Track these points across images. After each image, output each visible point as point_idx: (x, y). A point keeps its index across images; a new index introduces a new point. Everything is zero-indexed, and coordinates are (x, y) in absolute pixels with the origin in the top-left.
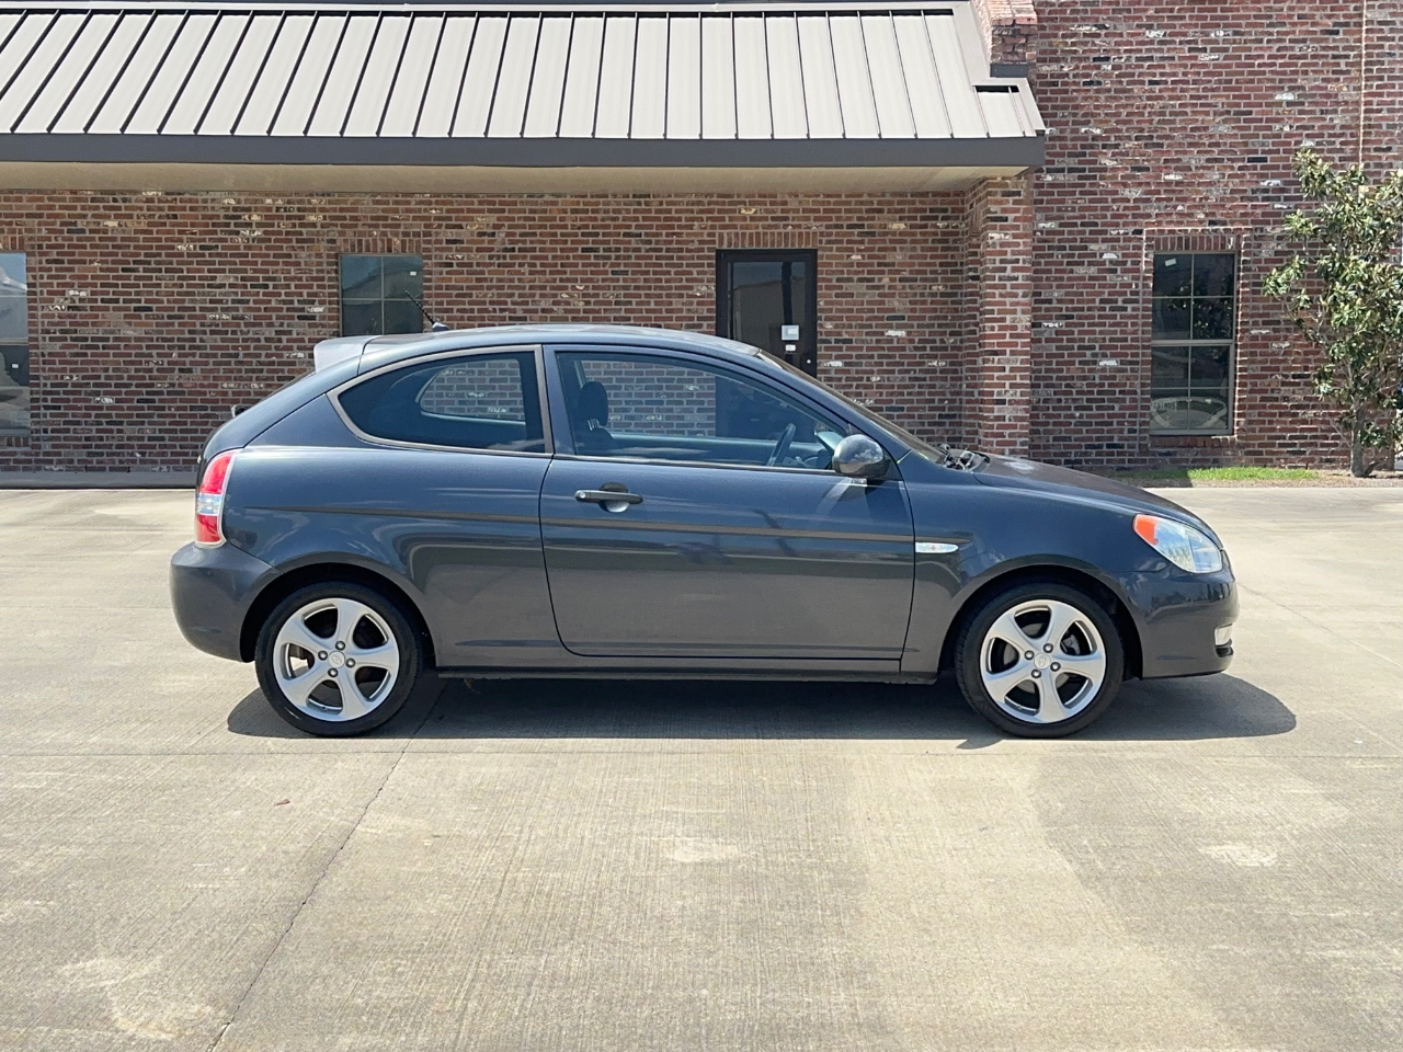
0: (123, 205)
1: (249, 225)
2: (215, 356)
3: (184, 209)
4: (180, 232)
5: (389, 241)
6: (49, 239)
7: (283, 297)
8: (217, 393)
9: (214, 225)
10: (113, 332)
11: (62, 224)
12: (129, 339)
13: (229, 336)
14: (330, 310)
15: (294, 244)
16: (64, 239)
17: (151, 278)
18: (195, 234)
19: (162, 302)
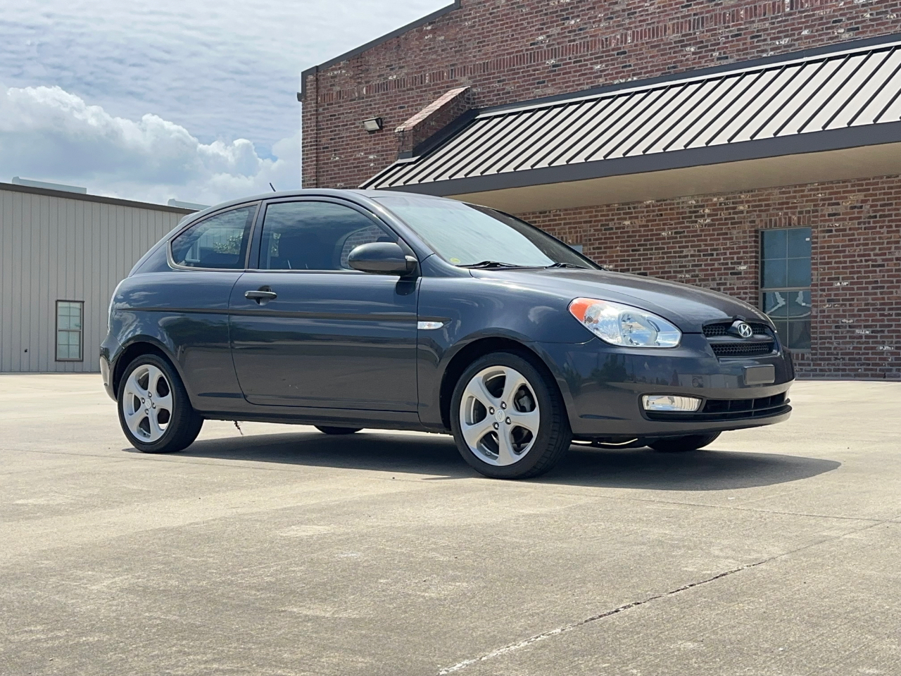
0: (633, 210)
1: (703, 216)
3: (666, 210)
4: (664, 224)
5: (790, 218)
6: (594, 235)
7: (722, 261)
9: (683, 218)
11: (602, 226)
14: (750, 267)
15: (730, 226)
16: (603, 235)
17: (647, 254)
18: (672, 225)
19: (653, 269)
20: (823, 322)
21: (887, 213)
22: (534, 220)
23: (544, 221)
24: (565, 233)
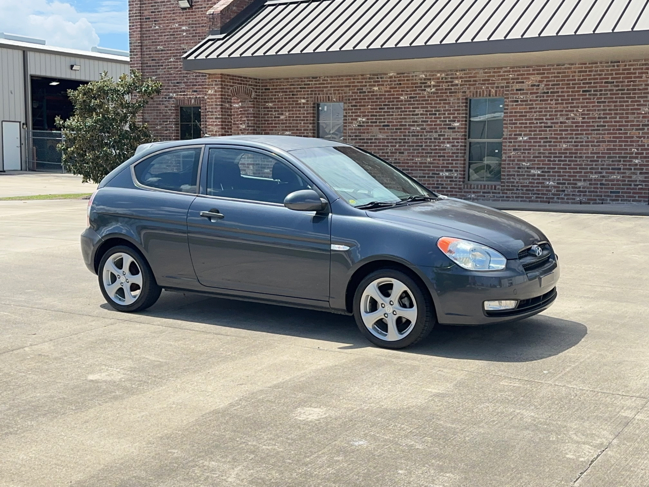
0: (380, 80)
1: (430, 86)
2: (413, 146)
3: (404, 80)
4: (402, 91)
5: (490, 91)
6: (352, 96)
7: (442, 119)
8: (413, 163)
9: (416, 87)
10: (374, 136)
11: (358, 89)
12: (379, 139)
13: (419, 137)
14: (462, 124)
15: (448, 94)
16: (358, 96)
17: (390, 112)
18: (408, 91)
19: (393, 122)
20: (509, 164)
21: (555, 90)
22: (308, 83)
23: (315, 84)
24: (331, 94)
